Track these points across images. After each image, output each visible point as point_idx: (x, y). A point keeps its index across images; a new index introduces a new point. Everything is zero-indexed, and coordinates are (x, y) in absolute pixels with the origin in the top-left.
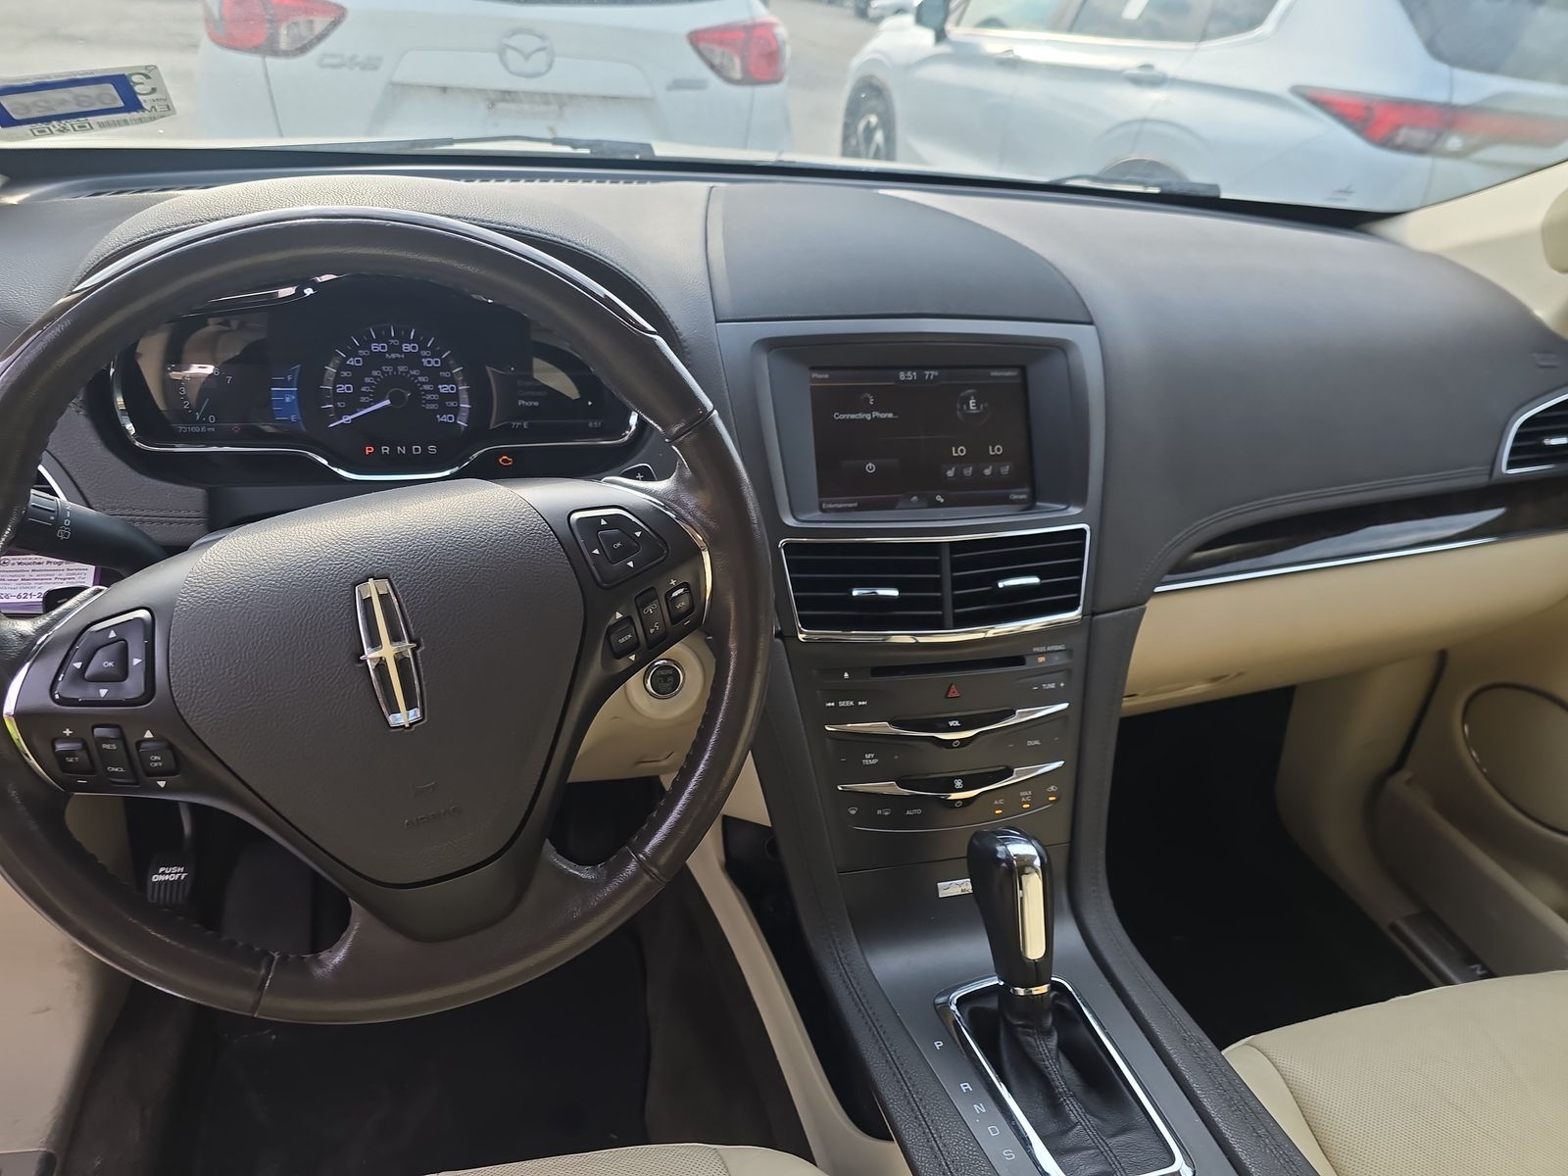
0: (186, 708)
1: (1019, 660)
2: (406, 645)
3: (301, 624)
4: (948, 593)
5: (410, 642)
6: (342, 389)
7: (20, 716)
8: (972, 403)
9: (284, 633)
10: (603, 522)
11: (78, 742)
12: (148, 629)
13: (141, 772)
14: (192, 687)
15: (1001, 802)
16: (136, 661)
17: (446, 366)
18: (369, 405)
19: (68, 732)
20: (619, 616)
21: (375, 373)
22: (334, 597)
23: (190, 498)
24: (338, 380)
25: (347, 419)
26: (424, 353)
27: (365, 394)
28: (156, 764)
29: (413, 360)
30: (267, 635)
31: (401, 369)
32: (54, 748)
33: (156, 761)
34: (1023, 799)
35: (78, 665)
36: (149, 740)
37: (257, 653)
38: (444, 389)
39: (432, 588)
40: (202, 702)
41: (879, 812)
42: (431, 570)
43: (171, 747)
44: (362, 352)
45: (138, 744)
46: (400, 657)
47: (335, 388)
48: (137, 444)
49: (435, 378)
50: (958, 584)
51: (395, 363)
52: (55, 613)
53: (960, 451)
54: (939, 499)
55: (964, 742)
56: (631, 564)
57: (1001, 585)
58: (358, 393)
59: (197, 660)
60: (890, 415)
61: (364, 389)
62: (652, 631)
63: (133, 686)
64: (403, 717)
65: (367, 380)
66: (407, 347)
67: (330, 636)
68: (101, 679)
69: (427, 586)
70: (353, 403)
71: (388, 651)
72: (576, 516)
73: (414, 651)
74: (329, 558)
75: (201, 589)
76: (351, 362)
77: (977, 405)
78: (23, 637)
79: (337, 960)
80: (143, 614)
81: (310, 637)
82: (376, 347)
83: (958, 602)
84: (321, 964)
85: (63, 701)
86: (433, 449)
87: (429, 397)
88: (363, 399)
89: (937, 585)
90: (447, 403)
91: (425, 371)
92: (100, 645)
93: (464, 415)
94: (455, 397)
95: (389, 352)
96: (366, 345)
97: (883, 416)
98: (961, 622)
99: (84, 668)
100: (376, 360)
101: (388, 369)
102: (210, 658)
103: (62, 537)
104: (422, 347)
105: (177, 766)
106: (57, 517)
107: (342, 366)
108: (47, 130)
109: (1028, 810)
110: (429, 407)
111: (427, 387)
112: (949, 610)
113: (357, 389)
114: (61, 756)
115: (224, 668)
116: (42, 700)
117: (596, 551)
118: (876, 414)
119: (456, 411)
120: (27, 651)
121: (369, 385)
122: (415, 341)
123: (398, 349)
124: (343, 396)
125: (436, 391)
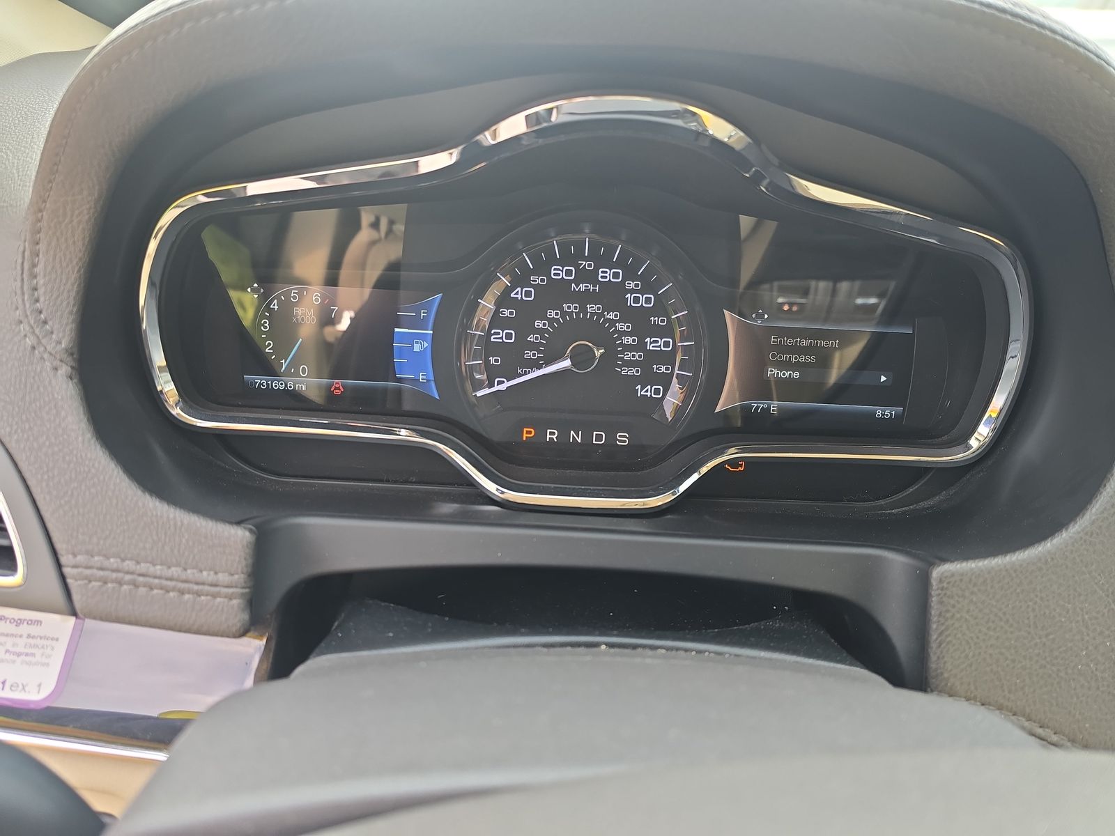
6: (500, 336)
17: (661, 308)
18: (537, 366)
21: (551, 314)
23: (221, 546)
24: (495, 321)
25: (502, 386)
26: (631, 285)
27: (533, 346)
29: (612, 296)
31: (592, 308)
38: (654, 344)
44: (535, 279)
47: (489, 334)
49: (641, 323)
51: (584, 298)
58: (522, 344)
61: (531, 338)
65: (539, 324)
66: (606, 274)
70: (513, 362)
76: (518, 294)
82: (558, 272)
86: (622, 437)
87: (629, 356)
88: (531, 356)
90: (655, 368)
91: (628, 313)
93: (679, 387)
94: (669, 358)
95: (577, 281)
96: (542, 267)
100: (556, 293)
101: (572, 308)
104: (630, 274)
107: (504, 300)
110: (627, 371)
111: (628, 340)
113: (521, 337)
119: (667, 380)
121: (541, 332)
122: (620, 263)
123: (591, 277)
124: (500, 348)
125: (641, 347)
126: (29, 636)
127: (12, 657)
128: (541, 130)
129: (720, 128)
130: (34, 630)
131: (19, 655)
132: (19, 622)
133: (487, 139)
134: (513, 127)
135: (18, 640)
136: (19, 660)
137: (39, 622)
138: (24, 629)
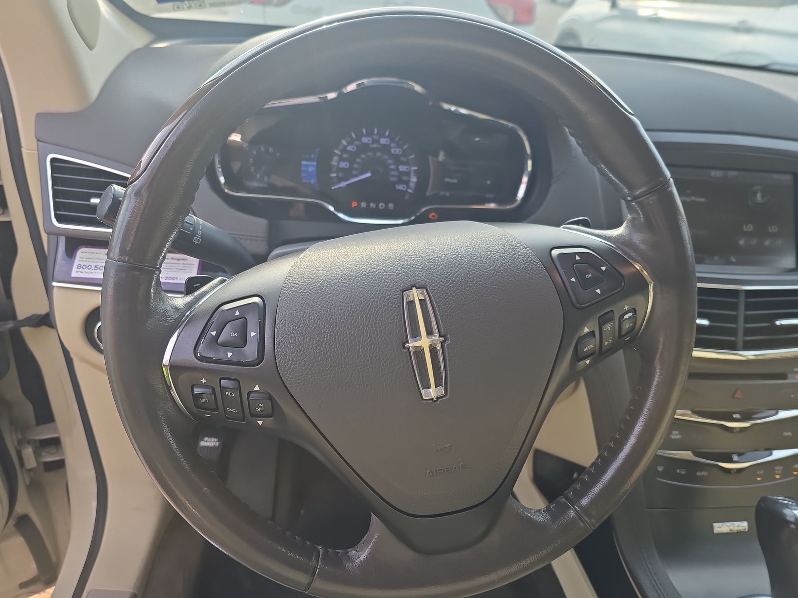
0: (285, 371)
1: (783, 376)
2: (436, 337)
3: (366, 317)
4: (741, 325)
5: (440, 336)
6: (343, 165)
7: (172, 367)
8: (759, 196)
9: (355, 322)
10: (578, 258)
11: (209, 388)
12: (261, 311)
13: (247, 413)
14: (290, 356)
15: (762, 472)
16: (253, 334)
17: (405, 154)
18: (356, 176)
19: (203, 381)
20: (586, 330)
21: (363, 156)
22: (388, 300)
23: (257, 225)
24: (341, 159)
25: (343, 184)
26: (393, 145)
27: (356, 169)
28: (259, 409)
29: (386, 149)
30: (343, 322)
31: (378, 154)
32: (193, 391)
33: (260, 407)
34: (777, 472)
35: (214, 333)
36: (257, 392)
37: (335, 336)
38: (402, 168)
39: (457, 298)
40: (296, 368)
41: (678, 471)
42: (456, 284)
43: (271, 398)
44: (357, 143)
45: (249, 394)
46: (432, 348)
47: (338, 164)
48: (226, 191)
49: (397, 160)
50: (747, 319)
51: (375, 150)
52: (196, 293)
53: (749, 228)
54: (733, 259)
55: (742, 430)
56: (598, 291)
57: (778, 323)
58: (351, 168)
59: (294, 337)
60: (703, 200)
61: (355, 166)
62: (606, 343)
63: (250, 351)
64: (433, 392)
65: (358, 160)
66: (383, 141)
67: (385, 328)
68: (227, 345)
69: (453, 297)
70: (347, 174)
71: (424, 342)
72: (555, 252)
73: (442, 343)
74: (384, 270)
75: (297, 286)
76: (350, 148)
77: (763, 197)
78: (177, 309)
79: (362, 558)
80: (256, 300)
81: (372, 327)
82: (365, 140)
83: (747, 332)
84: (350, 559)
85: (202, 359)
86: (391, 206)
87: (393, 173)
88: (354, 172)
89: (734, 319)
90: (402, 178)
91: (393, 156)
92: (229, 320)
93: (412, 185)
94: (408, 174)
95: (372, 143)
96: (359, 138)
97: (698, 200)
98: (748, 346)
99: (218, 335)
100: (364, 148)
101: (370, 154)
102: (303, 336)
103: (196, 242)
104: (392, 141)
105: (274, 411)
106: (194, 228)
107: (344, 150)
108: (181, 7)
109: (778, 479)
110: (392, 179)
111: (392, 167)
112: (740, 338)
113: (351, 165)
114: (197, 397)
115: (312, 345)
116: (188, 357)
117: (573, 279)
118: (694, 198)
119: (407, 183)
120: (180, 320)
121: (359, 163)
122: (389, 136)
123: (377, 142)
124: (343, 170)
125: (397, 169)
126: (183, 264)
127: (179, 270)
128: (361, 89)
129: (418, 88)
130: (185, 262)
131: (181, 269)
132: (178, 260)
133: (345, 91)
134: (352, 87)
135: (179, 265)
136: (181, 271)
137: (186, 260)
138: (181, 262)
